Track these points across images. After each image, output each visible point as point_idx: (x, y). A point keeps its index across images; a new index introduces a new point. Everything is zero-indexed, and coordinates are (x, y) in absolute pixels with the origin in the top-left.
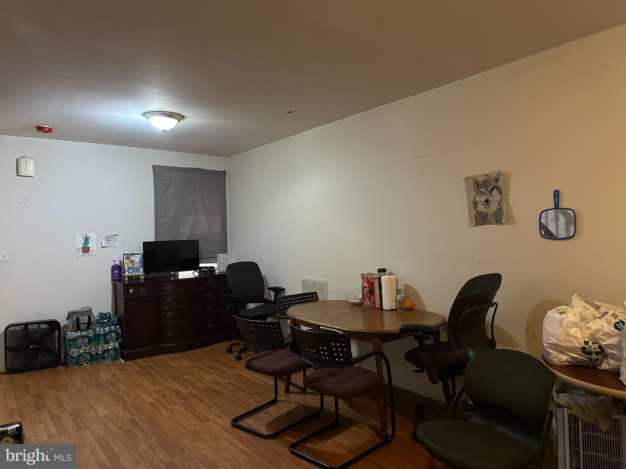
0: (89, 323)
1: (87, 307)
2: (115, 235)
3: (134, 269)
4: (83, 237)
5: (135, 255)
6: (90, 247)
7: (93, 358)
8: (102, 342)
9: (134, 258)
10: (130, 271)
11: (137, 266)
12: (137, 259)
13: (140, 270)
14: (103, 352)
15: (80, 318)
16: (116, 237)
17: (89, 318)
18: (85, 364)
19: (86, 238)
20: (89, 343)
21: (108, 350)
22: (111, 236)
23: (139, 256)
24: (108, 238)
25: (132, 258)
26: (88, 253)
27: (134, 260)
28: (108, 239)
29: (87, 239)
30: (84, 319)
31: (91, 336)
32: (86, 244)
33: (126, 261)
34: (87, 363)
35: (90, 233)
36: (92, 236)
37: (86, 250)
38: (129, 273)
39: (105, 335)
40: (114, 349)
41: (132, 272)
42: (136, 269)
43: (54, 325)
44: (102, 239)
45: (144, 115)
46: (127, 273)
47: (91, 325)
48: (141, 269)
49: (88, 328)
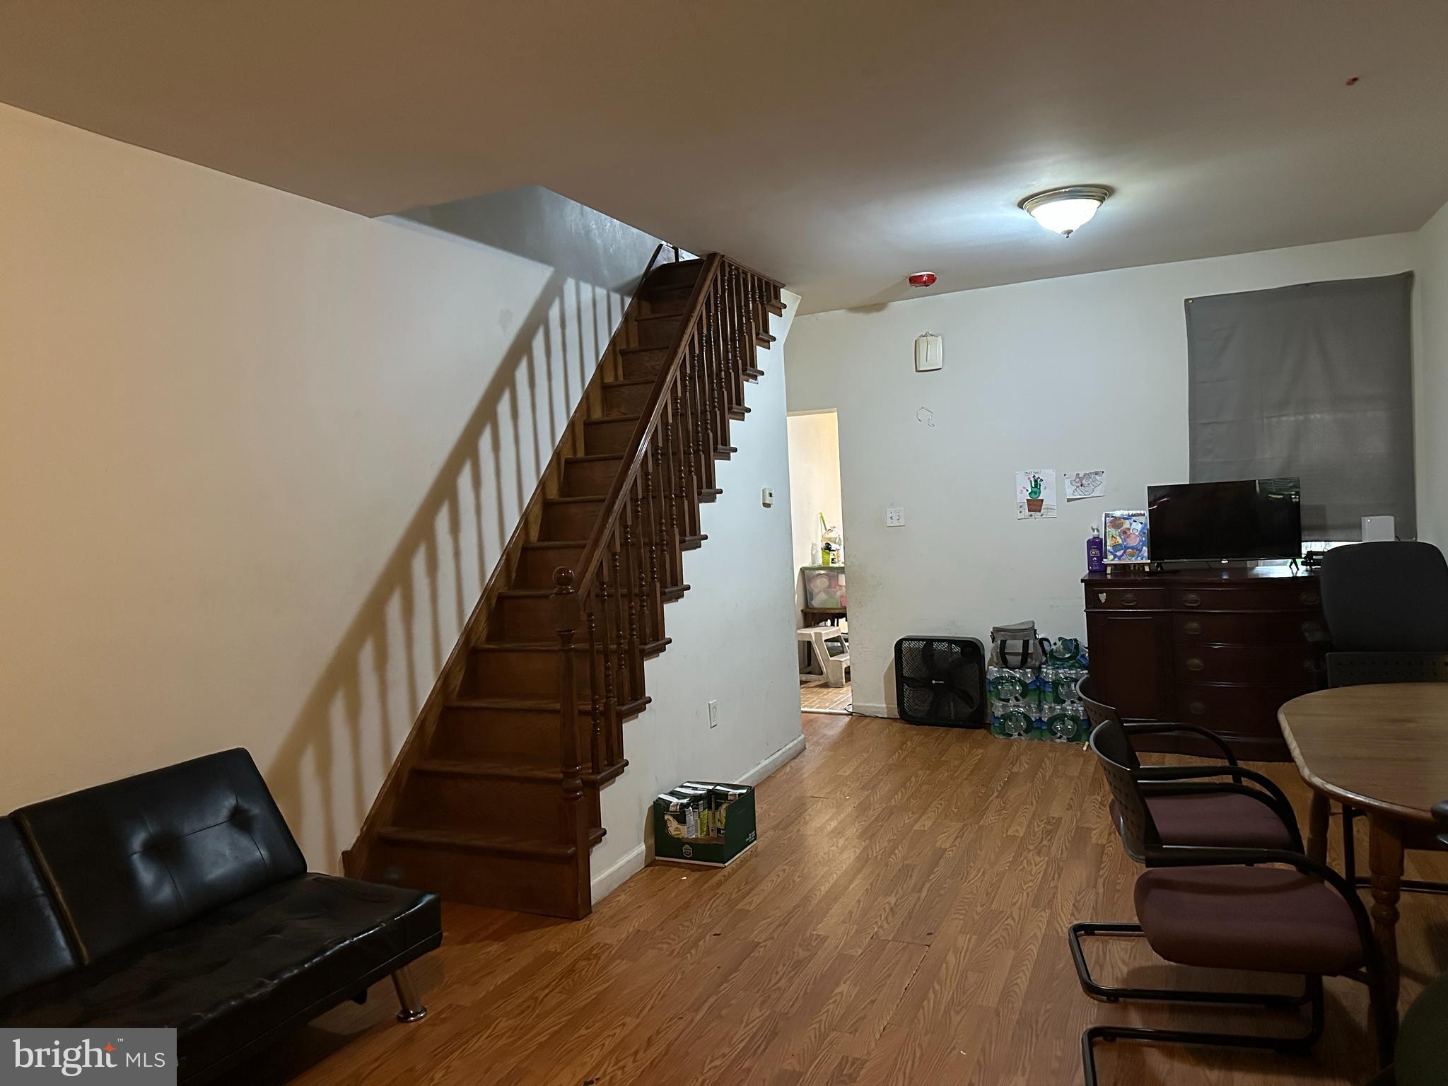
0: (1025, 655)
1: (1027, 623)
2: (1097, 473)
3: (1126, 548)
4: (1029, 478)
5: (1134, 518)
6: (1042, 501)
7: (1032, 727)
8: (1050, 697)
9: (1131, 524)
10: (1119, 554)
11: (1134, 541)
12: (1138, 527)
13: (1140, 551)
14: (1053, 720)
15: (1007, 642)
16: (1097, 477)
17: (1026, 644)
18: (1015, 735)
19: (1036, 481)
20: (1024, 695)
21: (1061, 718)
22: (1087, 476)
23: (1142, 519)
24: (1081, 479)
25: (1126, 524)
26: (1040, 511)
27: (1129, 529)
28: (1081, 481)
29: (1037, 484)
30: (1016, 645)
31: (1028, 681)
32: (1035, 493)
33: (1111, 531)
34: (1020, 734)
35: (1042, 471)
36: (1048, 476)
37: (1035, 505)
38: (1115, 558)
39: (1056, 684)
40: (1074, 719)
41: (1123, 555)
42: (1132, 548)
43: (971, 648)
44: (1067, 482)
45: (1021, 205)
46: (1111, 557)
47: (1029, 660)
48: (1145, 549)
49: (1023, 665)
